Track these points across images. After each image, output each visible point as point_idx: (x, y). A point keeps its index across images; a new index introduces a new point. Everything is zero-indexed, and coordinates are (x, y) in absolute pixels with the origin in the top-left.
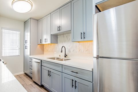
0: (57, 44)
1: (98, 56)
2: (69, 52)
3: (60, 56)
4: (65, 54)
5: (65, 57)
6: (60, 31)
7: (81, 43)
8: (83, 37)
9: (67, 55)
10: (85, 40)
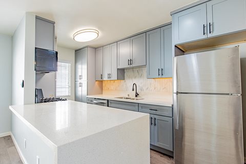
0: (123, 81)
1: (177, 92)
2: (141, 90)
3: (128, 95)
4: (136, 93)
5: (136, 96)
6: (131, 66)
7: (156, 80)
8: (160, 73)
9: (138, 95)
10: (163, 76)
